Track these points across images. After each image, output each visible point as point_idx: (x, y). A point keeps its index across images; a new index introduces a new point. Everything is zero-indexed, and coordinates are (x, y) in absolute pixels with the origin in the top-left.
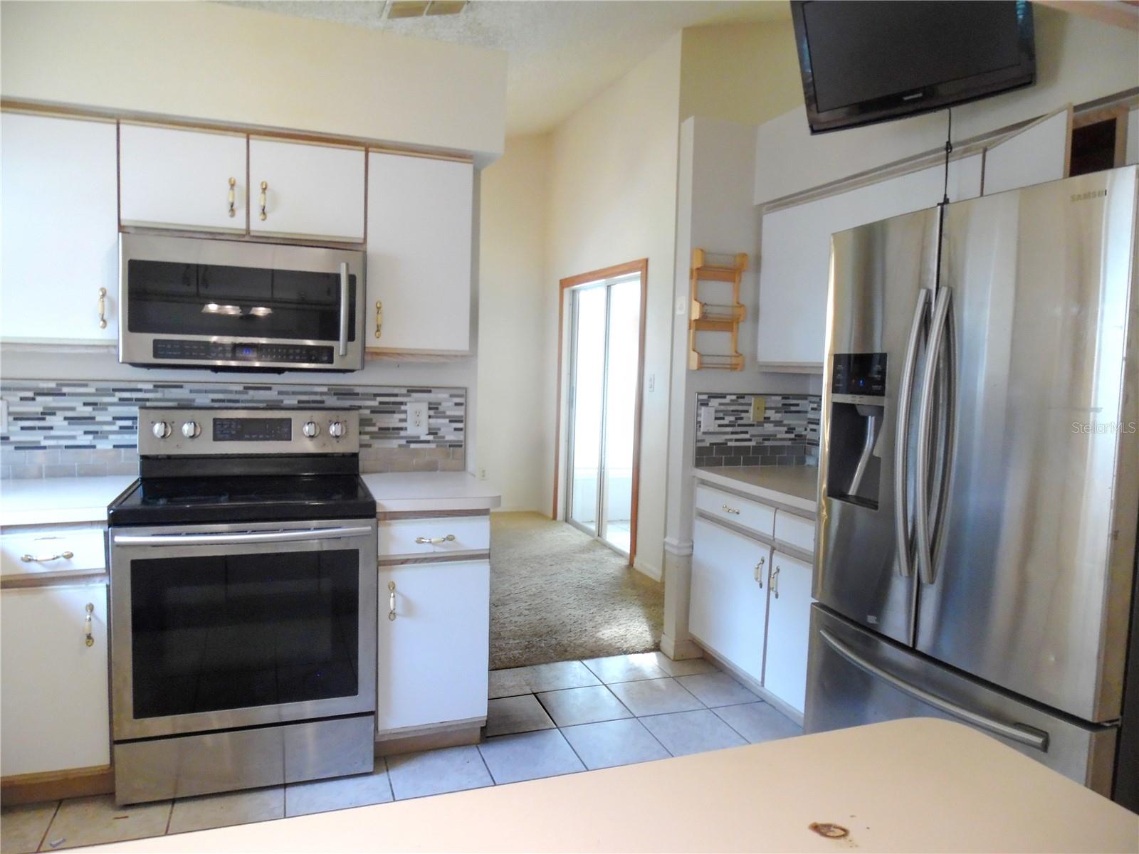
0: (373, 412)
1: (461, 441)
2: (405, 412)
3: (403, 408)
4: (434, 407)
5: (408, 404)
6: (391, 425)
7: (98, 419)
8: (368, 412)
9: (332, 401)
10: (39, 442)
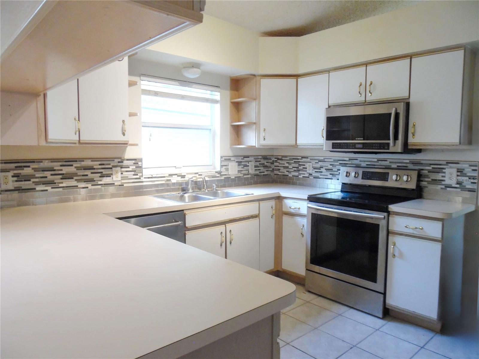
0: (429, 172)
1: (475, 189)
2: (444, 173)
3: (444, 171)
4: (460, 172)
5: (446, 169)
6: (438, 178)
7: (334, 170)
8: (427, 172)
9: (411, 166)
10: (319, 176)
